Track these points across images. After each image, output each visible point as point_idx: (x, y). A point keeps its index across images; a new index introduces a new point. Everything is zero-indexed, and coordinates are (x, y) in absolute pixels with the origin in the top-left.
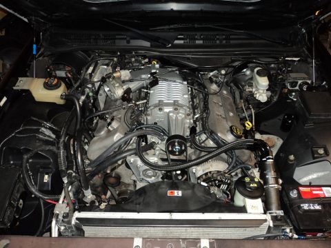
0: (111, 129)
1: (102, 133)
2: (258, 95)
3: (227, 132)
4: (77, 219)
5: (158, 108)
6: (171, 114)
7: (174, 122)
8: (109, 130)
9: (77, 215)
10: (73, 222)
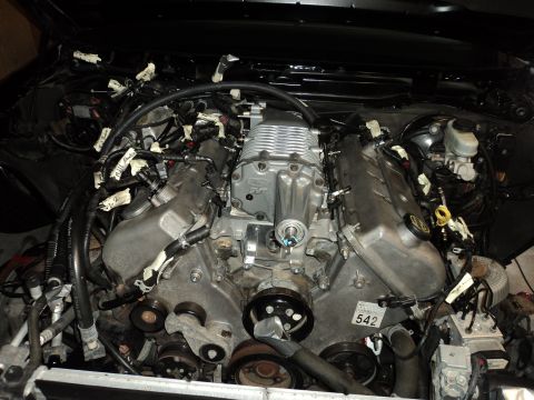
0: (157, 204)
1: (139, 212)
2: (456, 166)
3: (398, 225)
4: (40, 384)
5: (256, 163)
6: (283, 177)
7: (288, 192)
8: (153, 206)
9: (43, 373)
10: (27, 391)
